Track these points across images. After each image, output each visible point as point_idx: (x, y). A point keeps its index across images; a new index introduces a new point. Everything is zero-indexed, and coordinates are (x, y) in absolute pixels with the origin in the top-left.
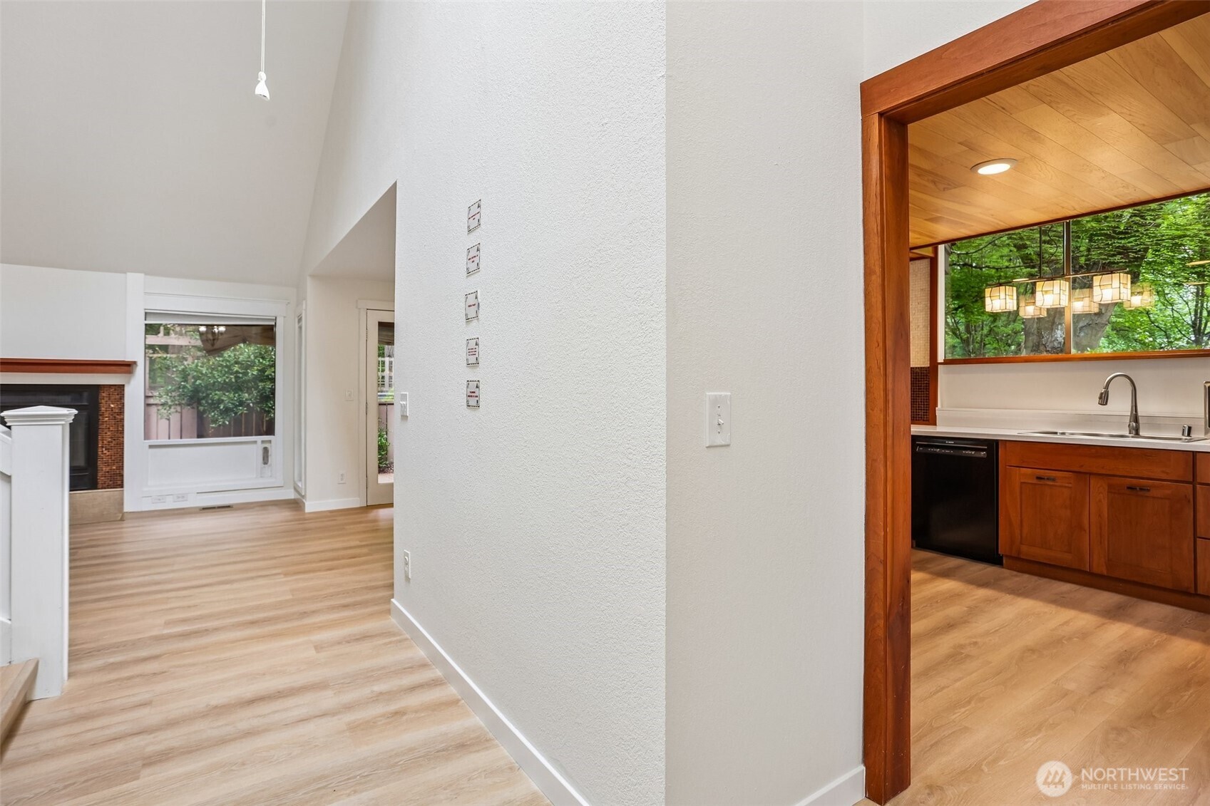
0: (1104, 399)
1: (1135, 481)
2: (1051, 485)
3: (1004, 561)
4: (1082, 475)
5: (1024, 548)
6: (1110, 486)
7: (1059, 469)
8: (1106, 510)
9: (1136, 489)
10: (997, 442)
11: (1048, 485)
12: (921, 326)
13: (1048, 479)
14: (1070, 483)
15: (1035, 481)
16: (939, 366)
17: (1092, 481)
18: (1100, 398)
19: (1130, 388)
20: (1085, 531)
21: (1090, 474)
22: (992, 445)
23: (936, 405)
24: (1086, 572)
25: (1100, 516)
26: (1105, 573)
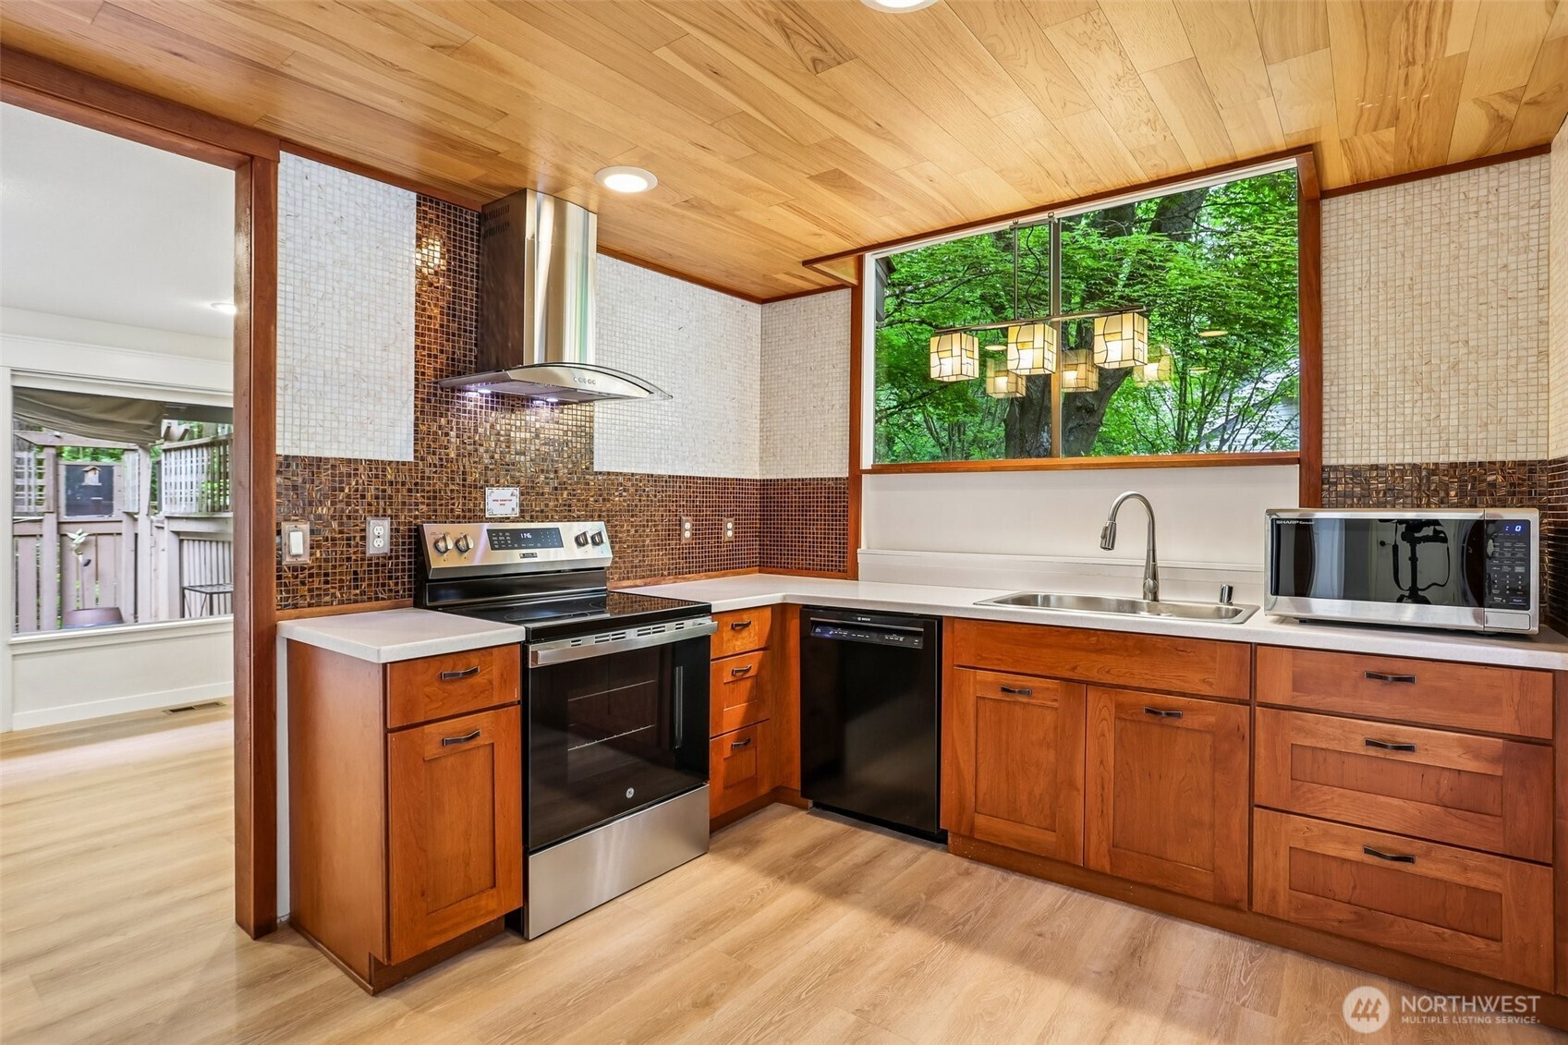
0: (1109, 539)
1: (1159, 699)
2: (1024, 703)
3: (950, 839)
4: (1074, 684)
5: (981, 820)
6: (1119, 706)
7: (1039, 673)
8: (1112, 751)
9: (1160, 714)
10: (940, 619)
11: (1021, 703)
12: (837, 407)
13: (1020, 692)
14: (1056, 700)
15: (999, 696)
16: (863, 475)
17: (1090, 698)
18: (1104, 537)
19: (1146, 518)
20: (1078, 790)
21: (1088, 683)
22: (932, 626)
23: (857, 544)
24: (1079, 867)
25: (1102, 762)
26: (1108, 869)
